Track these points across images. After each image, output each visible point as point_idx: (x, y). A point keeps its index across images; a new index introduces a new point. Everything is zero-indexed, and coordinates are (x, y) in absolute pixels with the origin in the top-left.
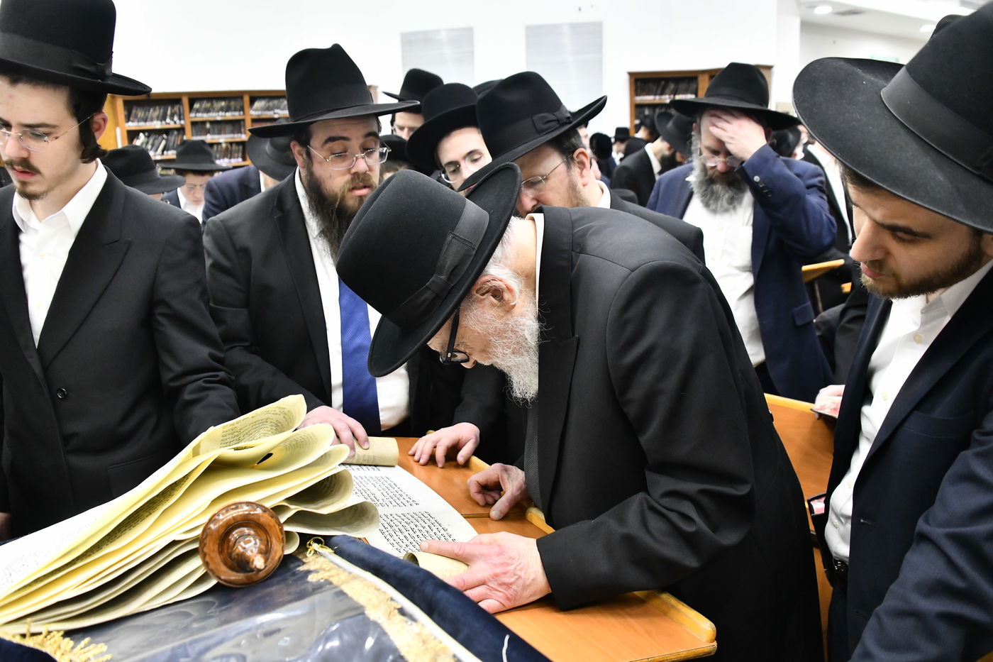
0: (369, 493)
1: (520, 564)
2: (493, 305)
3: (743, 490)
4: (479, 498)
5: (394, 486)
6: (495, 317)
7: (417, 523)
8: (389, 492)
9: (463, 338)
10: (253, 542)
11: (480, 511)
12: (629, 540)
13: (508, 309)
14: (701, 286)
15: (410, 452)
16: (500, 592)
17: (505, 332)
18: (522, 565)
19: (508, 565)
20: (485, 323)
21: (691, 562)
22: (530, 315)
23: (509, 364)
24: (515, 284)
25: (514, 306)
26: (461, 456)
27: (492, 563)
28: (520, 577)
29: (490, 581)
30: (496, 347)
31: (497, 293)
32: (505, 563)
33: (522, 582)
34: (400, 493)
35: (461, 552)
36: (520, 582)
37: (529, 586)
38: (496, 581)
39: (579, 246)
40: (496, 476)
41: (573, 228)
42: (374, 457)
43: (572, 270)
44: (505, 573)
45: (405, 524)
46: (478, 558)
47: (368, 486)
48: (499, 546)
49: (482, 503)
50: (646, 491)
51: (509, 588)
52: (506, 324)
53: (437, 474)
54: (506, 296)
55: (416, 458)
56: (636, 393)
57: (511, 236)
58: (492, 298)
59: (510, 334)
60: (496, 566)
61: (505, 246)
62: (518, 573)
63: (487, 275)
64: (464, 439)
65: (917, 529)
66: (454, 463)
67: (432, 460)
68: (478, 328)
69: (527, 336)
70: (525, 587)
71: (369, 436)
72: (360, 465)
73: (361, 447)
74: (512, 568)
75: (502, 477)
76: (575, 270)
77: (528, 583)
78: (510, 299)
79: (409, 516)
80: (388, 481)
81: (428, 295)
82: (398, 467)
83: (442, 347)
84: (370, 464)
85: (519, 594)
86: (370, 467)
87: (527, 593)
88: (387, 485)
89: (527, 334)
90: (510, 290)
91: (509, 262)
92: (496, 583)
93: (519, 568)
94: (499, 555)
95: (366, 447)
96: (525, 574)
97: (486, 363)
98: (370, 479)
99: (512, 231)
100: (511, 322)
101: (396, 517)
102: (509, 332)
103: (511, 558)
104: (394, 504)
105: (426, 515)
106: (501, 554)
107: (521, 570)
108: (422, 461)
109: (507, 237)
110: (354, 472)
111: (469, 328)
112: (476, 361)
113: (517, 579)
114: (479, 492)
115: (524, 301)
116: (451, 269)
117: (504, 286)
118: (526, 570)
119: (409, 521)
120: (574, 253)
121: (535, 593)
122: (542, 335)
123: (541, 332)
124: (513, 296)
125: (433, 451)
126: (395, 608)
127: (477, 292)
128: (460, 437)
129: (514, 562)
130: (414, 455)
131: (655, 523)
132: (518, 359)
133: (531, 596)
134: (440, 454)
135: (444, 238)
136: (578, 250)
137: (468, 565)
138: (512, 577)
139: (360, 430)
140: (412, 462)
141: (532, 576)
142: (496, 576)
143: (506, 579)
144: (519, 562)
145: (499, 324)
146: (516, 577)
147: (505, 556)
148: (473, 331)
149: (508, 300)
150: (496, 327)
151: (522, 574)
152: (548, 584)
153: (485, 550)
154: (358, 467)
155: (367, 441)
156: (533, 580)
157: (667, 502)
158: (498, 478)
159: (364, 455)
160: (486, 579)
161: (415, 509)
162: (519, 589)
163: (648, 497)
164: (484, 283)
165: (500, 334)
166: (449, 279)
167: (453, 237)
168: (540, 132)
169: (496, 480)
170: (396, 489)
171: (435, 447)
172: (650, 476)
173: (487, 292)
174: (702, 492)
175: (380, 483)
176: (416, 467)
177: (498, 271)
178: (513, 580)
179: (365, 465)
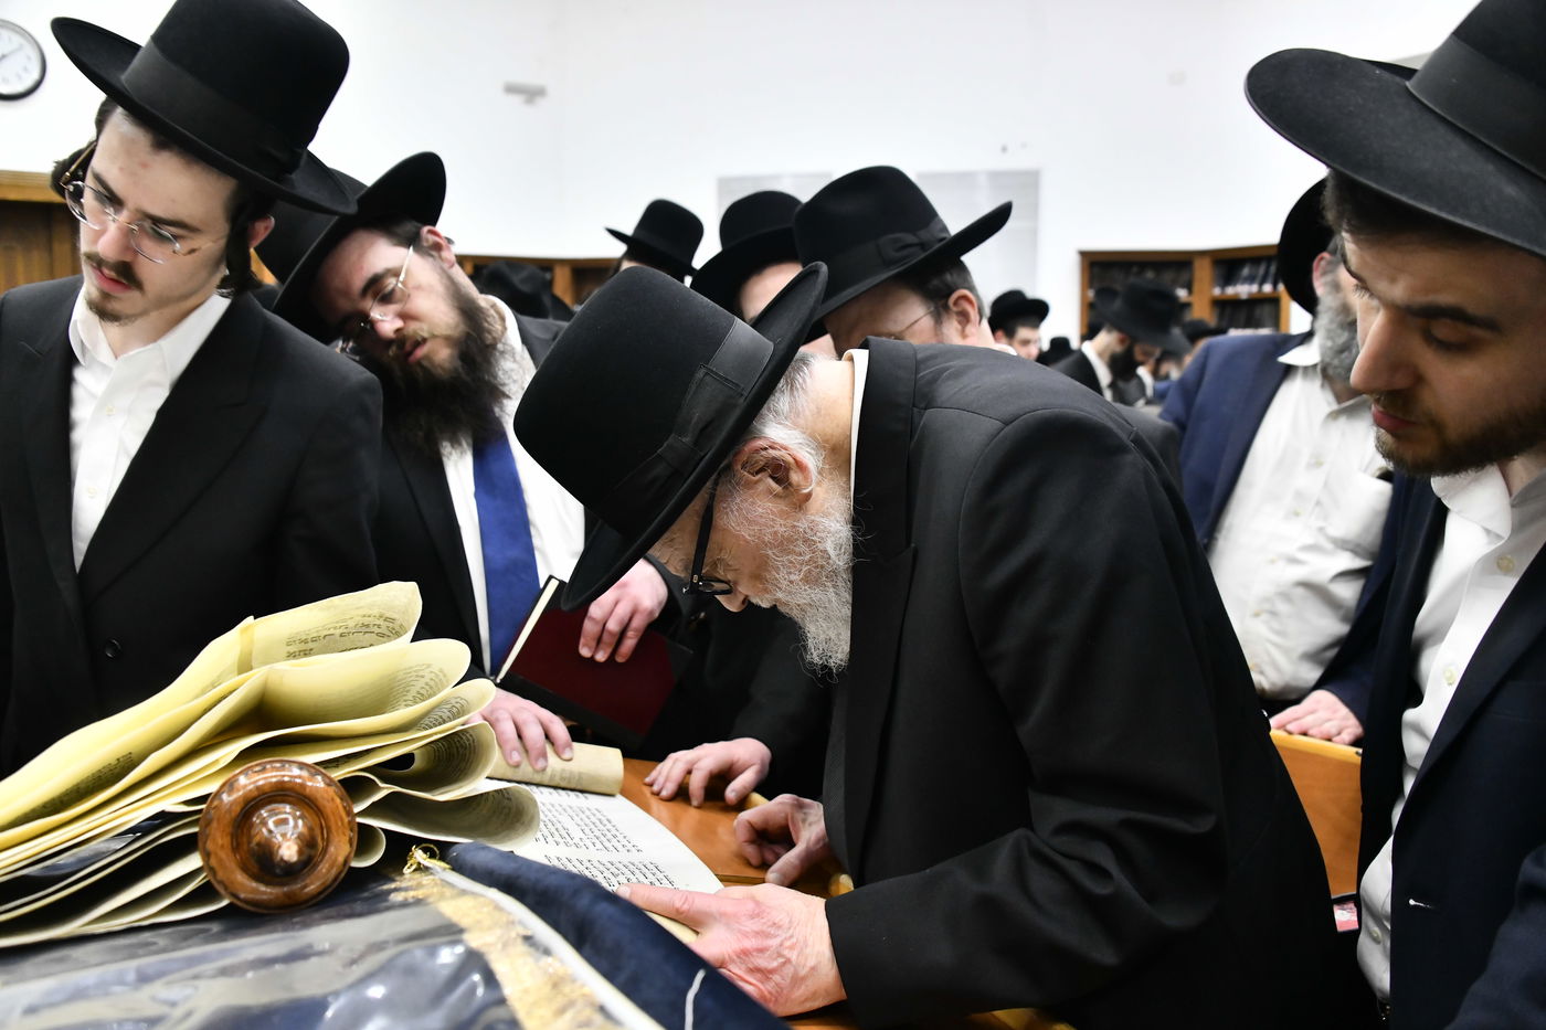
0: (559, 826)
1: (791, 937)
2: (770, 491)
3: (1204, 825)
4: (750, 851)
5: (605, 822)
6: (773, 513)
7: (631, 876)
8: (594, 829)
9: (721, 550)
10: (291, 822)
11: (752, 873)
12: (989, 906)
13: (800, 502)
14: (1129, 458)
15: (648, 780)
16: (751, 984)
17: (790, 540)
18: (794, 940)
19: (767, 936)
20: (757, 523)
21: (1105, 954)
22: (838, 515)
23: (802, 601)
24: (811, 459)
25: (809, 496)
26: (732, 791)
27: (739, 931)
28: (788, 961)
29: (733, 961)
30: (777, 570)
31: (780, 471)
32: (763, 932)
33: (792, 969)
34: (614, 832)
35: (686, 907)
36: (789, 970)
37: (804, 979)
38: (744, 962)
39: (924, 397)
40: (783, 815)
41: (917, 371)
42: (580, 774)
43: (911, 437)
44: (761, 951)
45: (610, 876)
46: (715, 919)
47: (561, 818)
48: (757, 903)
49: (754, 861)
50: (1029, 826)
51: (768, 979)
52: (794, 526)
53: (691, 816)
54: (795, 477)
55: (655, 788)
56: (1011, 641)
57: (808, 380)
58: (770, 481)
59: (802, 548)
60: (746, 935)
61: (795, 393)
62: (786, 952)
63: (760, 438)
64: (740, 762)
65: (1521, 878)
66: (721, 804)
67: (682, 794)
68: (746, 533)
69: (832, 553)
70: (797, 980)
71: (574, 740)
72: (555, 788)
73: (559, 757)
74: (774, 942)
75: (792, 818)
76: (916, 437)
77: (803, 972)
78: (802, 483)
79: (621, 866)
80: (598, 814)
81: (660, 470)
82: (619, 797)
83: (686, 568)
84: (573, 786)
85: (785, 992)
86: (570, 793)
87: (800, 992)
88: (593, 819)
89: (829, 547)
90: (800, 466)
91: (802, 422)
92: (743, 967)
93: (788, 944)
94: (752, 916)
95: (566, 756)
96: (798, 956)
97: (765, 605)
98: (568, 809)
99: (810, 372)
100: (802, 525)
101: (597, 864)
102: (799, 542)
103: (775, 924)
104: (599, 846)
105: (651, 867)
106: (758, 915)
107: (791, 948)
108: (664, 793)
109: (801, 381)
110: (542, 796)
111: (729, 531)
112: (746, 597)
113: (784, 964)
114: (751, 842)
115: (827, 492)
116: (700, 426)
117: (790, 459)
118: (802, 949)
119: (616, 872)
120: (915, 410)
121: (814, 995)
122: (858, 549)
123: (856, 546)
124: (807, 477)
125: (685, 778)
126: (518, 935)
127: (743, 467)
128: (735, 759)
129: (780, 932)
130: (651, 785)
131: (1041, 881)
132: (816, 594)
133: (806, 1000)
134: (697, 783)
135: (692, 375)
136: (923, 405)
137: (697, 933)
138: (775, 959)
139: (559, 728)
140: (649, 795)
141: (811, 962)
142: (745, 953)
143: (762, 962)
144: (788, 935)
145: (781, 528)
146: (781, 960)
147: (764, 921)
148: (737, 537)
149: (799, 486)
150: (775, 533)
151: (793, 956)
152: (840, 983)
153: (729, 908)
154: (552, 790)
155: (570, 746)
156: (813, 969)
157: (1065, 843)
158: (787, 820)
159: (563, 770)
160: (727, 957)
161: (635, 857)
162: (785, 983)
163: (1030, 833)
164: (757, 451)
165: (785, 544)
166: (696, 443)
167: (707, 374)
168: (888, 264)
169: (783, 822)
170: (609, 826)
171: (689, 772)
172: (1037, 800)
173: (761, 470)
174: (1128, 824)
175: (583, 816)
176: (655, 803)
177: (781, 432)
178: (775, 964)
179: (564, 789)
